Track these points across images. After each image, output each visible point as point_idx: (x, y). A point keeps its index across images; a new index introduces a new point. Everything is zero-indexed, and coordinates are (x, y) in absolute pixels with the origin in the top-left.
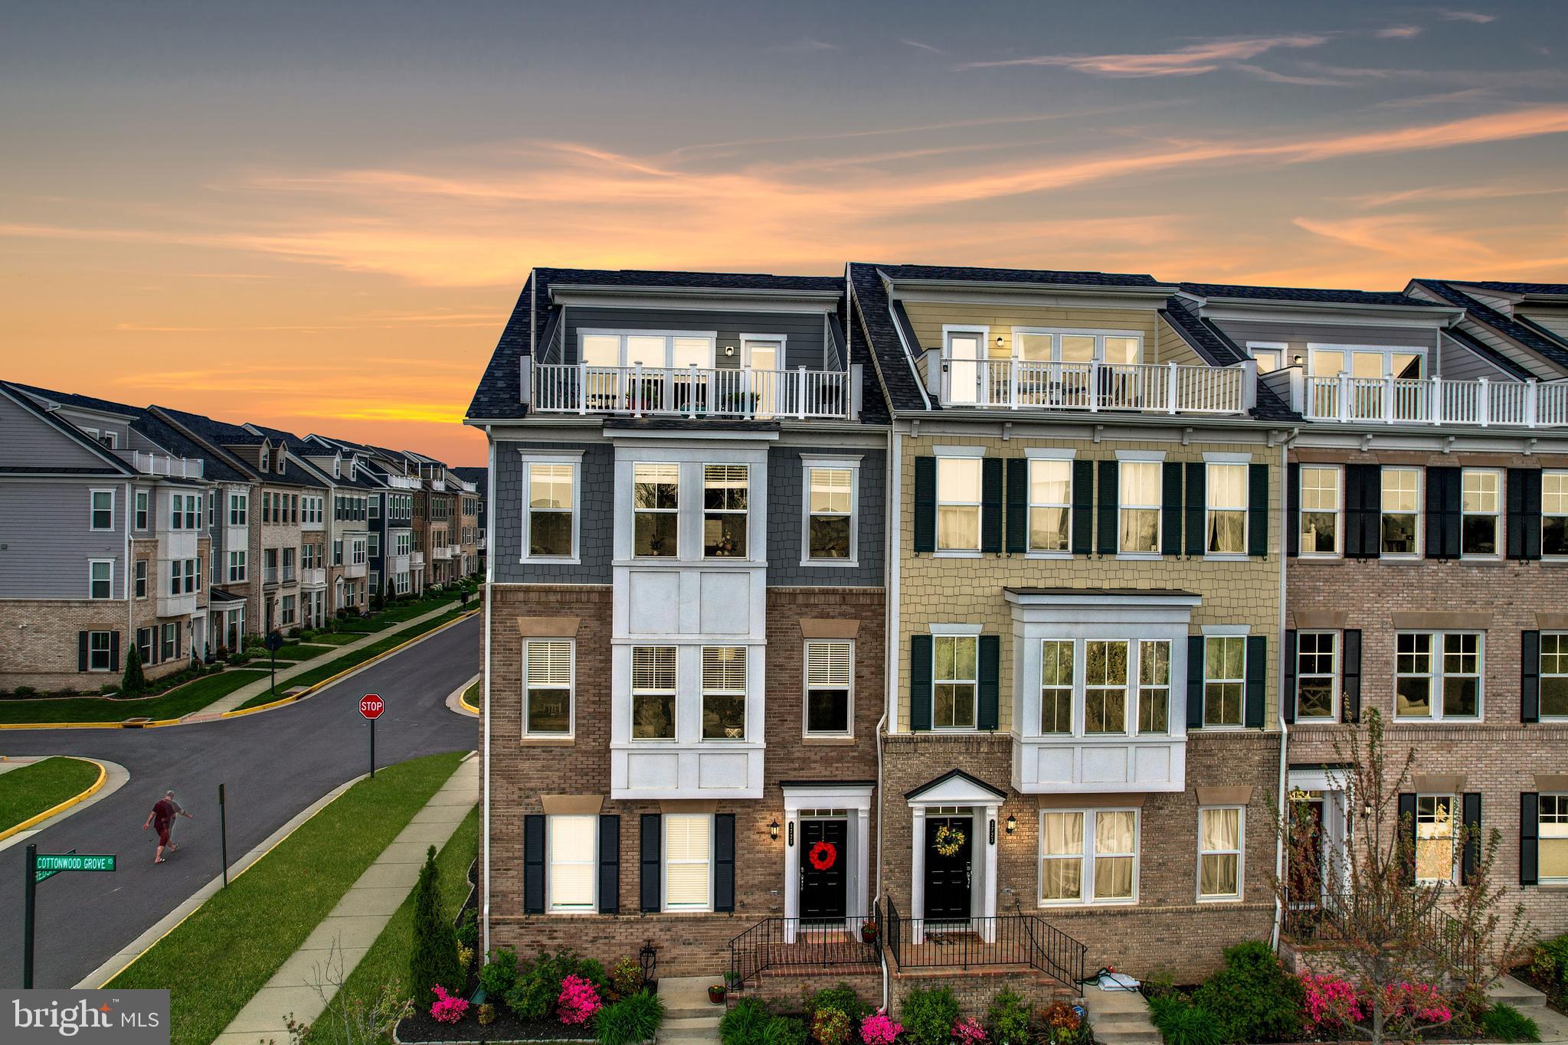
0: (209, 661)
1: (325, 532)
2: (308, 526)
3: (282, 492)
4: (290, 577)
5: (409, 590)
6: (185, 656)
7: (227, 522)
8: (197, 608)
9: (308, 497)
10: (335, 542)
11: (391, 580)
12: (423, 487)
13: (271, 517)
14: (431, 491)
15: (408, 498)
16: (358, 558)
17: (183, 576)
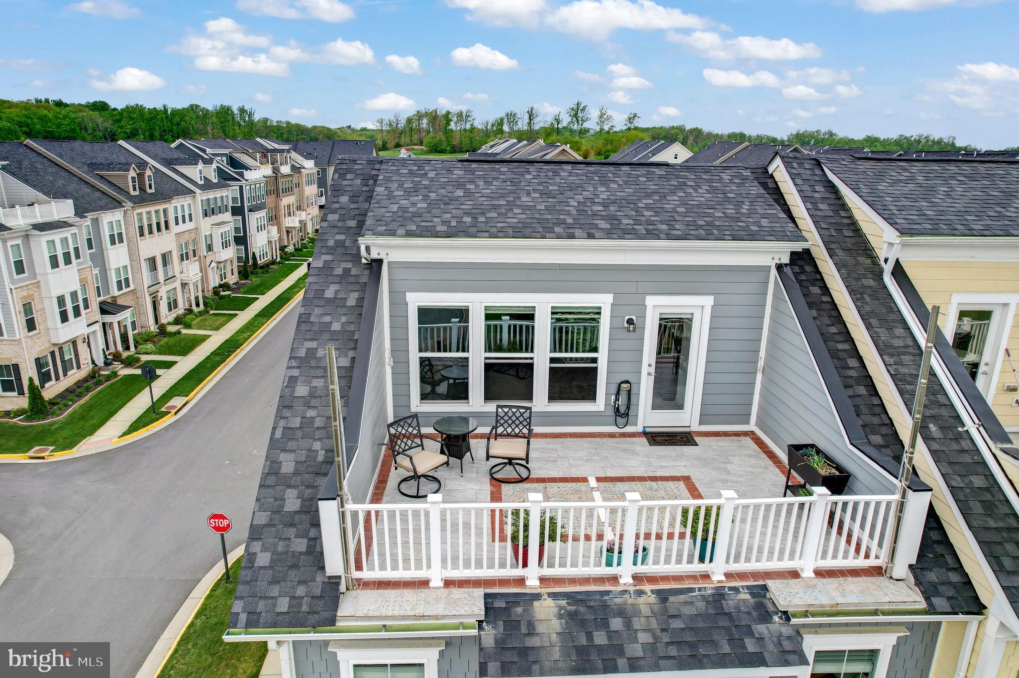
0: (107, 364)
1: (196, 229)
2: (182, 227)
3: (152, 209)
4: (170, 275)
5: (269, 257)
6: (86, 366)
7: (106, 245)
8: (88, 326)
9: (177, 204)
10: (205, 236)
11: (254, 253)
12: (274, 172)
13: (146, 231)
14: (279, 175)
15: (262, 185)
16: (225, 245)
17: (69, 307)
